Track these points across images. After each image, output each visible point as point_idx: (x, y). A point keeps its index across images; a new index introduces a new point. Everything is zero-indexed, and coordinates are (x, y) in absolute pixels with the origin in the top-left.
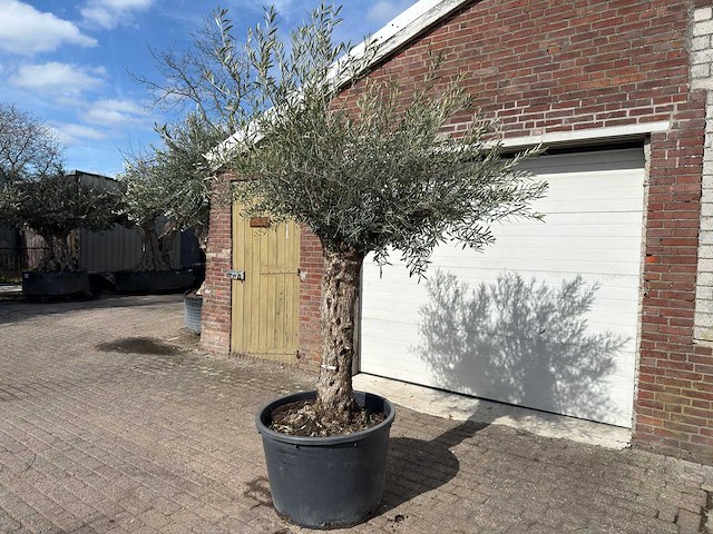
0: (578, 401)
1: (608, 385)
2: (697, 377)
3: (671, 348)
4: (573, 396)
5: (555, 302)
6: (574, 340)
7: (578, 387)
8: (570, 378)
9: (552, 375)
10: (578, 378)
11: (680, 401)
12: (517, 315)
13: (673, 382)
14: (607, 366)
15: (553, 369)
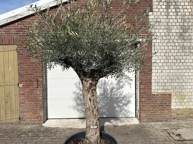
0: (122, 113)
1: (129, 107)
2: (153, 102)
3: (147, 95)
4: (121, 111)
5: (115, 86)
6: (120, 96)
7: (122, 109)
8: (120, 107)
9: (115, 107)
10: (122, 106)
11: (150, 108)
12: (104, 91)
13: (148, 104)
14: (129, 102)
15: (115, 105)
